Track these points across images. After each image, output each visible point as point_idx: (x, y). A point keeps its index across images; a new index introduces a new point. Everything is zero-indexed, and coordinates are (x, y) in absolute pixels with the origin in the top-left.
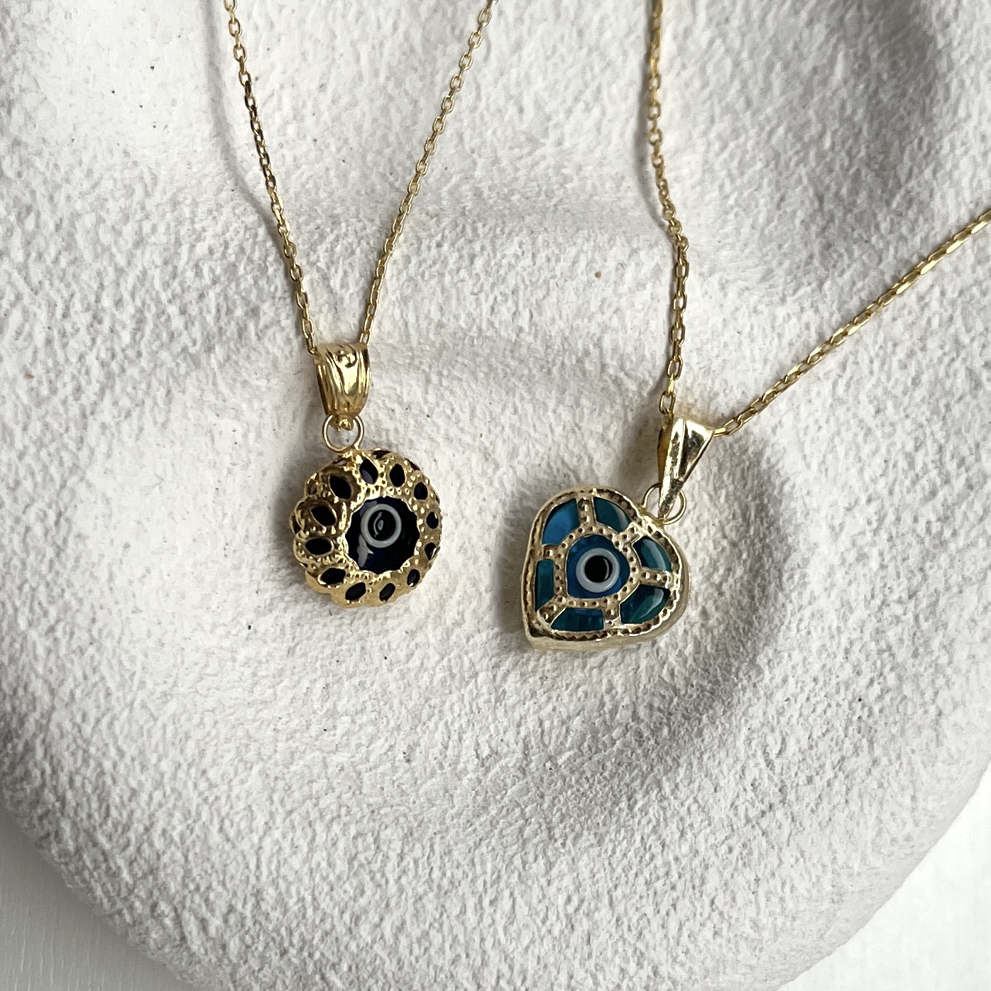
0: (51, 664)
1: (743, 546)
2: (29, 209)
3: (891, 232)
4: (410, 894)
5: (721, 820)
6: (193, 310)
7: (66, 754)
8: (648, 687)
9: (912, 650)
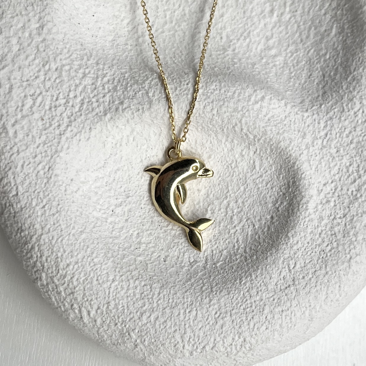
1: (287, 195)
2: (47, 62)
3: (347, 89)
4: (161, 307)
5: (271, 289)
7: (46, 250)
8: (251, 241)
9: (343, 235)
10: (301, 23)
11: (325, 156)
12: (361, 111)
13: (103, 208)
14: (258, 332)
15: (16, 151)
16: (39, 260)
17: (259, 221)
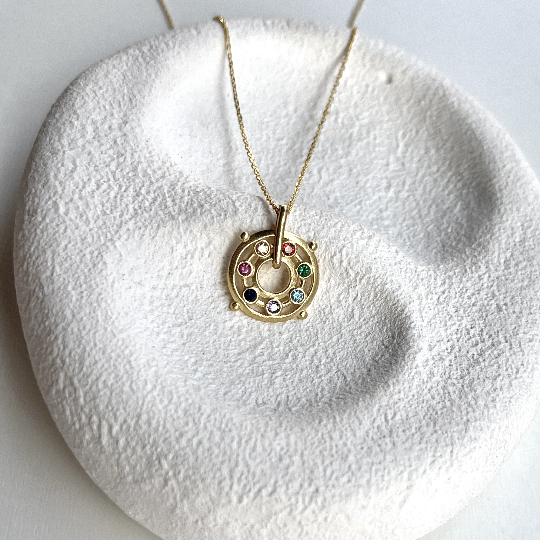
0: (77, 305)
1: (390, 347)
2: (122, 155)
3: (471, 254)
5: (360, 436)
6: (177, 201)
7: (72, 341)
8: (339, 392)
9: (459, 396)
10: (421, 202)
11: (441, 313)
12: (487, 275)
13: (157, 321)
14: (336, 483)
15: (64, 228)
16: (60, 355)
17: (352, 373)
